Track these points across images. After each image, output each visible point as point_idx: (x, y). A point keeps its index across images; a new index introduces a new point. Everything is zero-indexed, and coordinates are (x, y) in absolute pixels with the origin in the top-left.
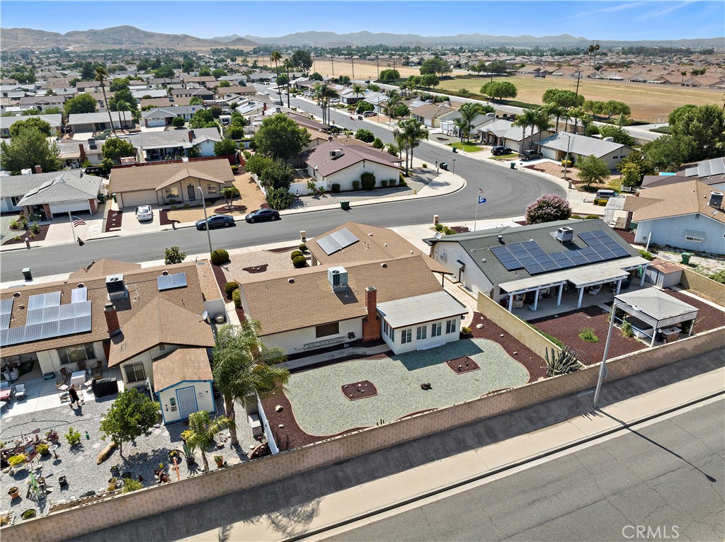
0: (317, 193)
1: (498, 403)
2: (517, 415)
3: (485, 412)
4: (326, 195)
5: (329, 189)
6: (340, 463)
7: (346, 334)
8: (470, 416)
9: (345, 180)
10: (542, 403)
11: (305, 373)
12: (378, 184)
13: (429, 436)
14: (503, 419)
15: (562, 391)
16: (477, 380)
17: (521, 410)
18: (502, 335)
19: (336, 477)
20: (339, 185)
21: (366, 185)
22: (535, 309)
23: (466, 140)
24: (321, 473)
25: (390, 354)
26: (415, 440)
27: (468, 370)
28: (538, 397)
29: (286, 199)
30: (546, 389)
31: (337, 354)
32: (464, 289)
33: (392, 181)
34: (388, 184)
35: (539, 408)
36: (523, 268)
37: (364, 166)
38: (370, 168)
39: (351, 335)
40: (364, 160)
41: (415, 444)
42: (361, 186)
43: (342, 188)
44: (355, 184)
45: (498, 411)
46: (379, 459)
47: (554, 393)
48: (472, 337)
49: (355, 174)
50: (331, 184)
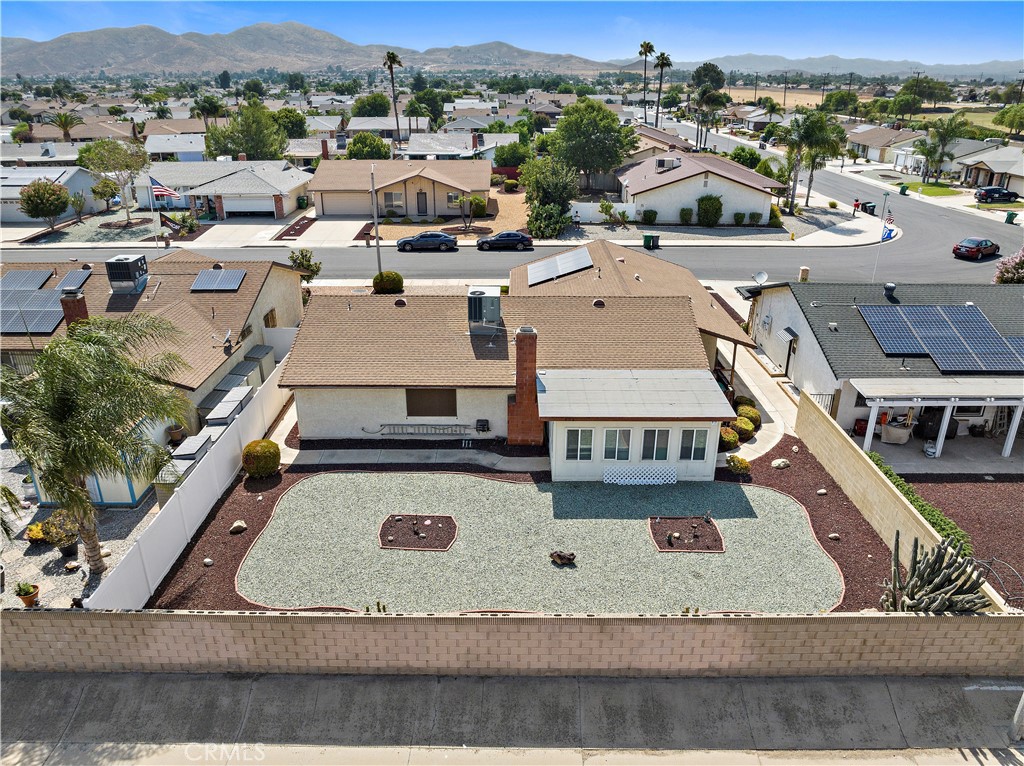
0: (615, 223)
1: (697, 644)
2: (750, 691)
3: (654, 656)
4: (629, 226)
5: (639, 218)
7: (473, 422)
8: (607, 657)
9: (668, 204)
10: (839, 678)
11: (350, 475)
12: (726, 217)
15: (912, 660)
16: (697, 576)
17: (770, 679)
18: (823, 491)
19: (210, 707)
20: (655, 213)
21: (706, 216)
22: (938, 454)
23: (932, 180)
24: (186, 686)
25: (542, 478)
27: (690, 548)
28: (831, 657)
29: (557, 222)
30: (857, 643)
31: (436, 456)
32: (790, 391)
33: (755, 216)
34: (746, 221)
35: (829, 689)
36: (927, 356)
37: (706, 184)
38: (715, 187)
39: (483, 425)
40: (707, 173)
42: (694, 219)
43: (659, 219)
44: (685, 213)
45: (695, 664)
47: (885, 660)
48: (748, 480)
49: (688, 195)
50: (644, 209)
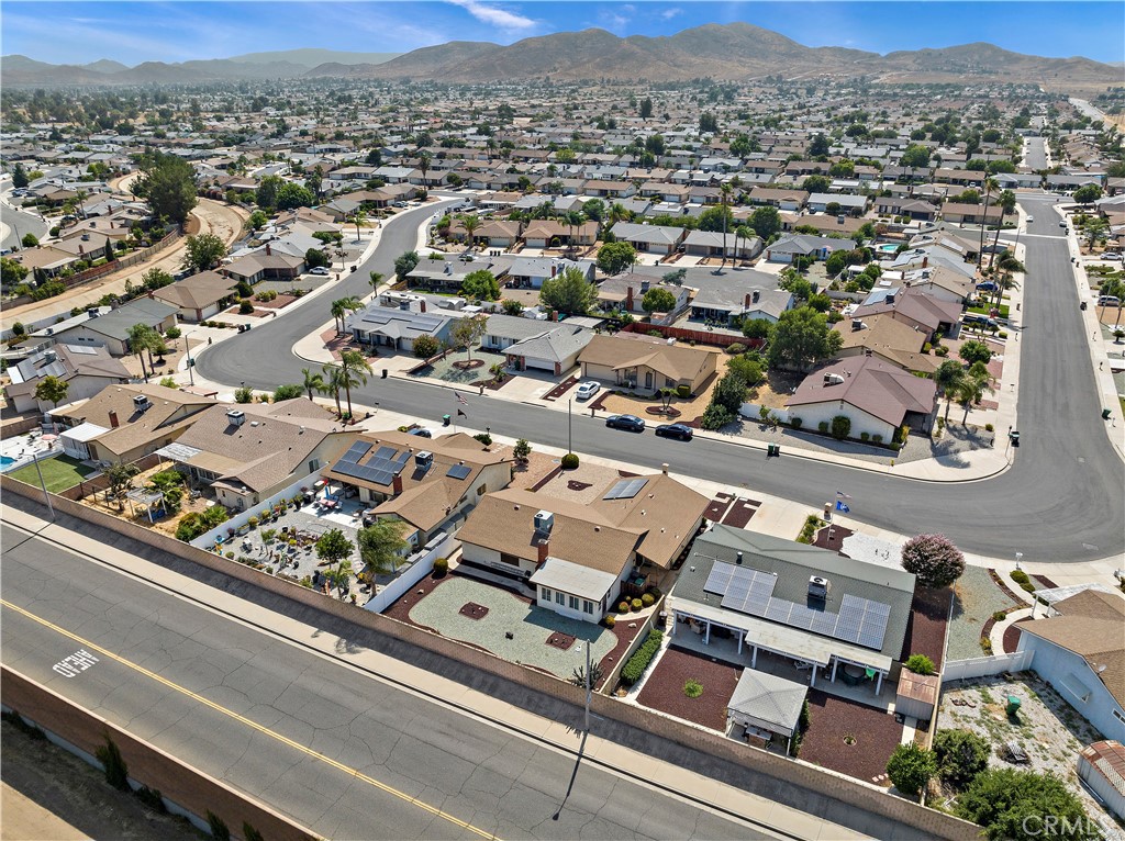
0: (770, 423)
4: (777, 428)
5: (789, 422)
6: (396, 639)
7: (525, 571)
9: (813, 417)
11: (470, 581)
12: (854, 434)
13: (456, 661)
14: (513, 686)
16: (547, 655)
19: (388, 645)
20: (803, 421)
22: (706, 642)
25: (535, 602)
26: (446, 657)
27: (556, 646)
33: (879, 438)
34: (870, 439)
36: (722, 596)
37: (840, 408)
38: (848, 411)
39: (528, 573)
40: (842, 400)
41: (443, 659)
43: (803, 425)
44: (823, 425)
46: (416, 652)
48: (609, 627)
